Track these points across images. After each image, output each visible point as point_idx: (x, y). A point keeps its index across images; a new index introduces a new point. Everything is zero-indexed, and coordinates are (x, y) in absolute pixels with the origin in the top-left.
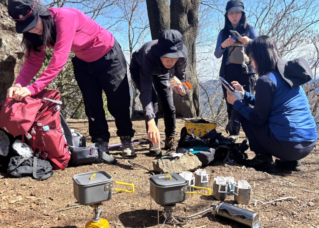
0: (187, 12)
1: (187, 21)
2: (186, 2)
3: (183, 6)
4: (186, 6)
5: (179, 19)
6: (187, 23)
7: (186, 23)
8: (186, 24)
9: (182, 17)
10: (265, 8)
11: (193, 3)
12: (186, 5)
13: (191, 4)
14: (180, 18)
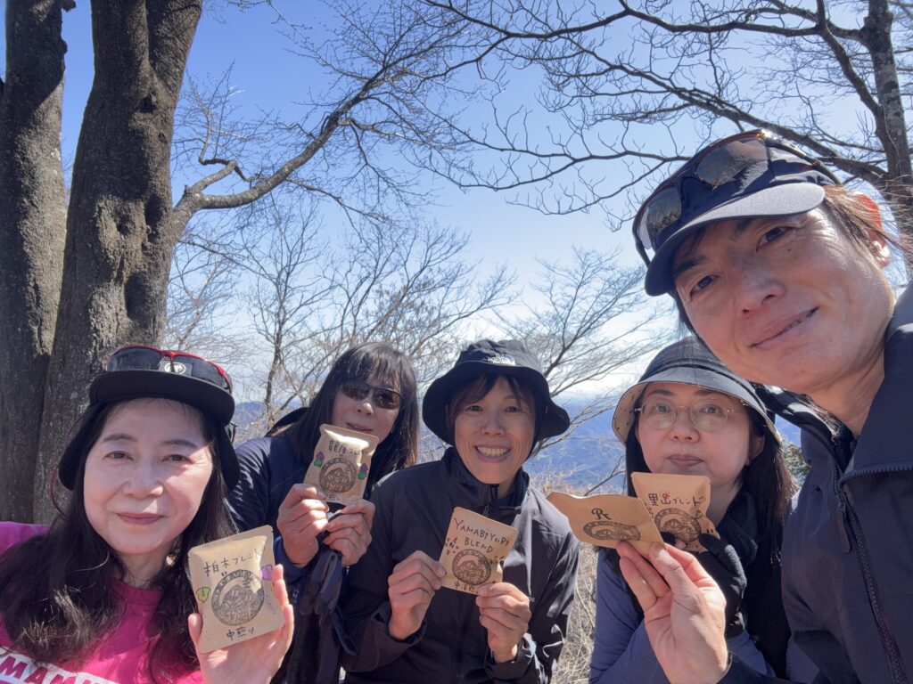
0: (125, 279)
1: (123, 307)
2: (123, 250)
3: (108, 258)
4: (122, 262)
5: (91, 299)
6: (124, 312)
7: (117, 314)
8: (119, 317)
9: (102, 294)
10: (367, 277)
11: (147, 254)
12: (122, 258)
13: (140, 254)
14: (96, 297)
